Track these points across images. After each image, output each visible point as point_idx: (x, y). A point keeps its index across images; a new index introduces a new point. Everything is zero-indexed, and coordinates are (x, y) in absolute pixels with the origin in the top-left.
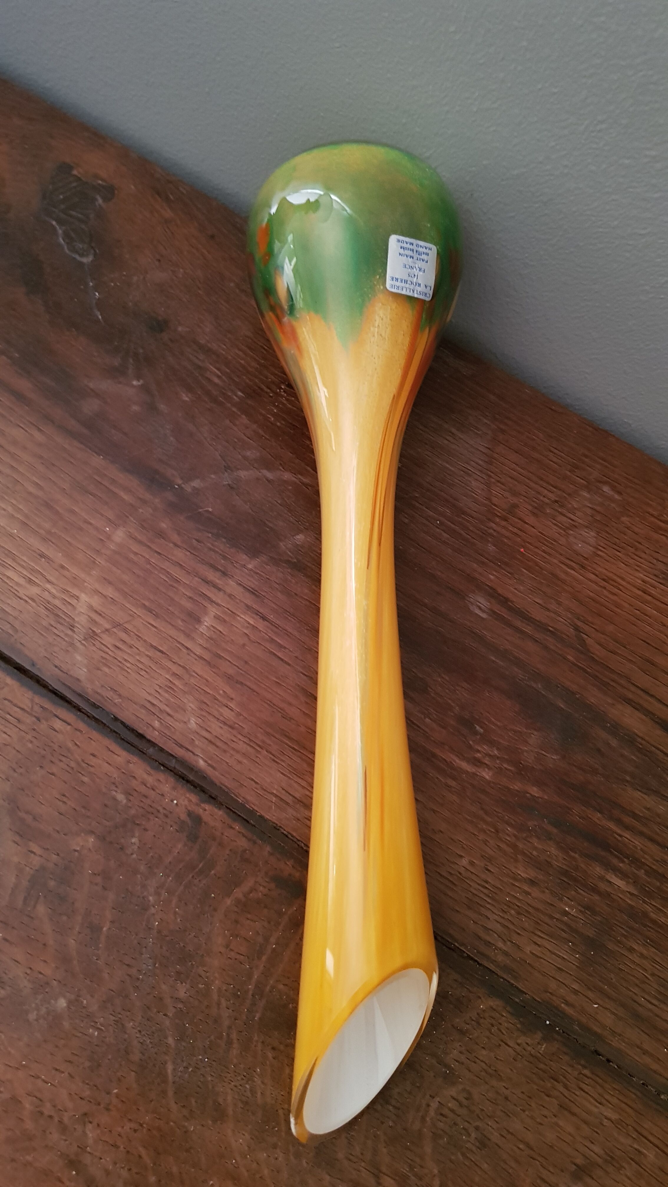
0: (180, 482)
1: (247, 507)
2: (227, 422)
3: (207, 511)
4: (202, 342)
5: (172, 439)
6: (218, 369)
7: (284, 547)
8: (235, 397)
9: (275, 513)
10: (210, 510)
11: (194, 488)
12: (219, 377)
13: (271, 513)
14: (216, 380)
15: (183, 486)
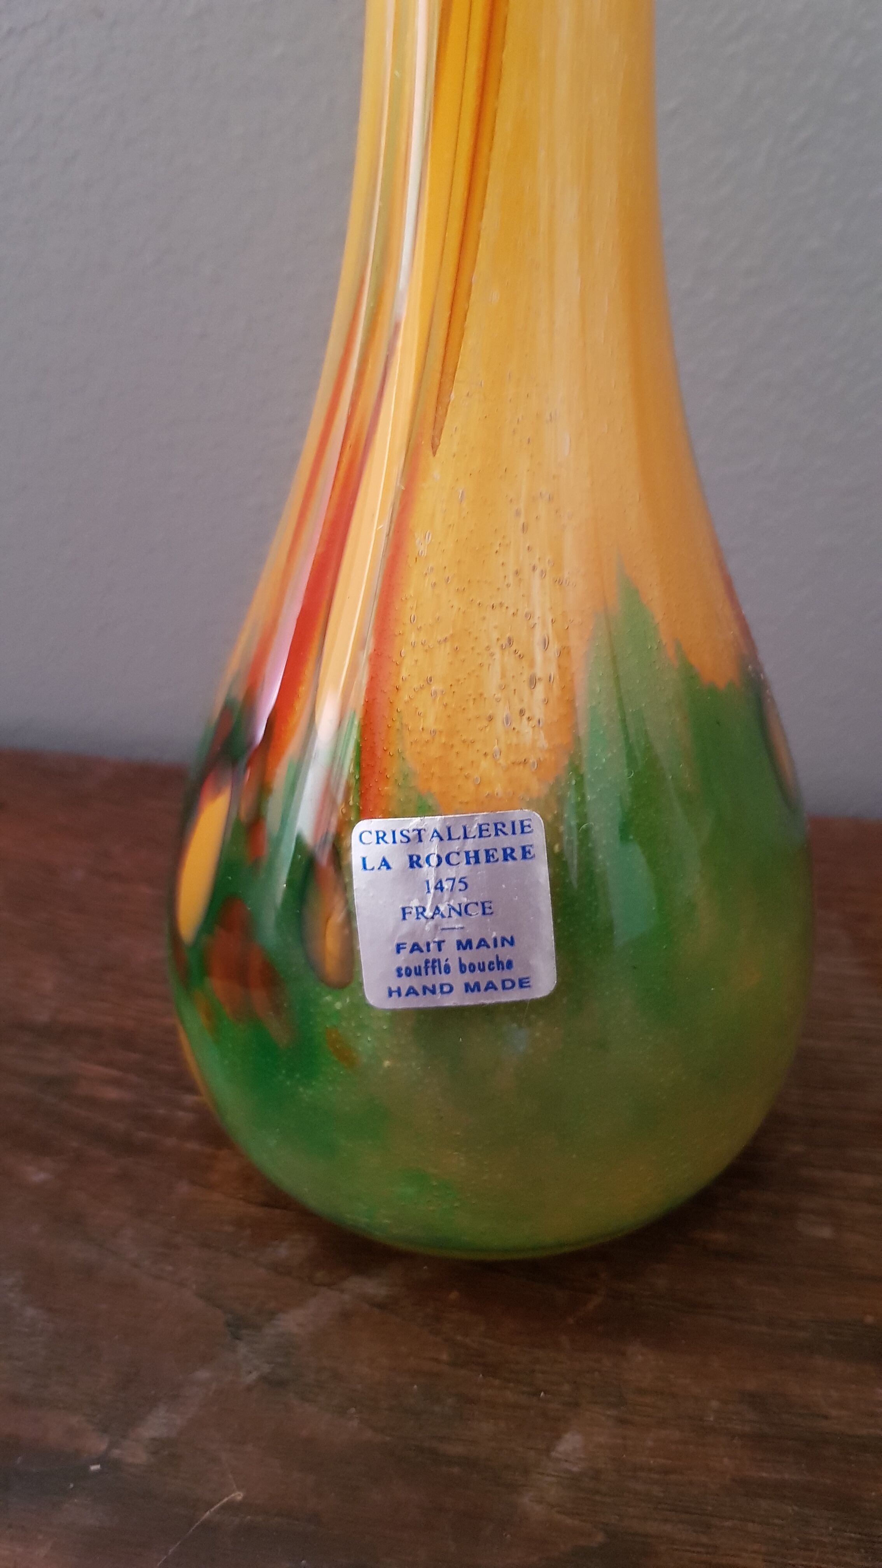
0: (98, 1444)
1: (355, 1423)
2: (183, 1188)
3: (232, 1508)
4: (43, 1017)
5: (30, 1312)
6: (109, 1064)
7: (538, 1508)
8: (181, 1114)
9: (450, 1401)
10: (239, 1496)
11: (158, 1446)
12: (117, 1083)
13: (437, 1409)
14: (112, 1094)
15: (116, 1453)
